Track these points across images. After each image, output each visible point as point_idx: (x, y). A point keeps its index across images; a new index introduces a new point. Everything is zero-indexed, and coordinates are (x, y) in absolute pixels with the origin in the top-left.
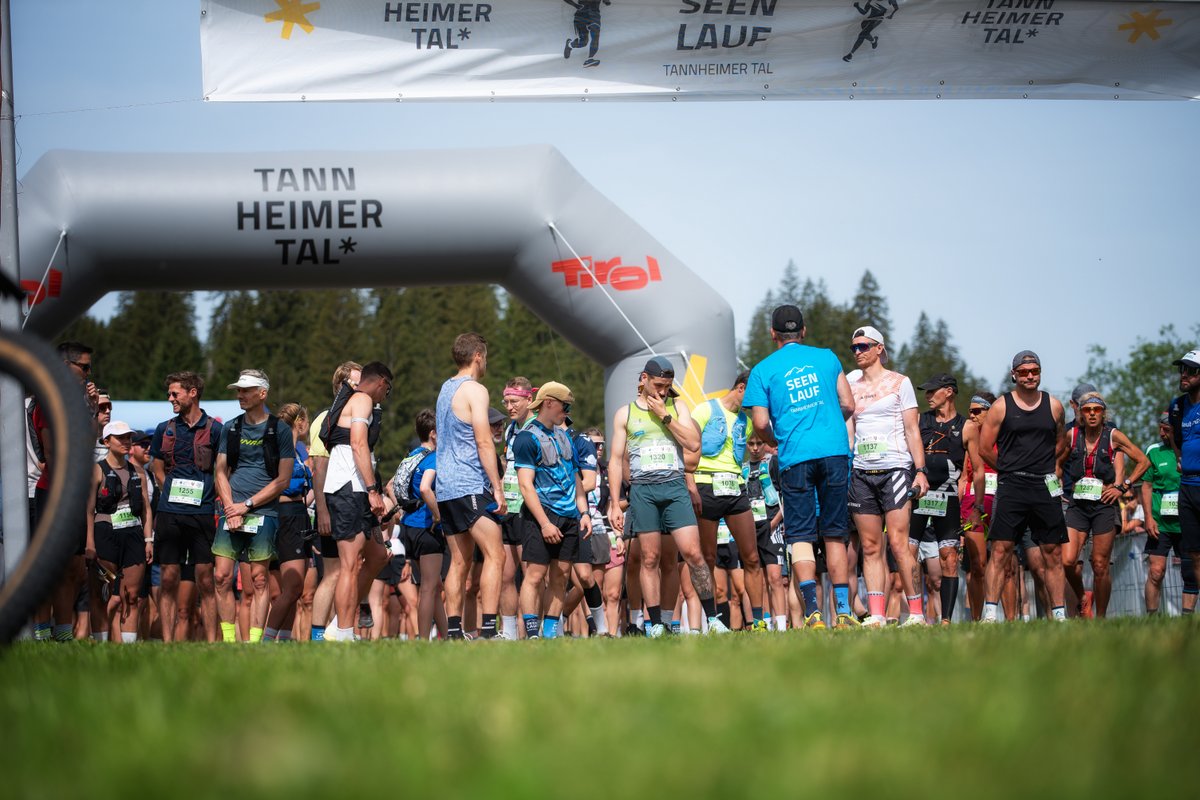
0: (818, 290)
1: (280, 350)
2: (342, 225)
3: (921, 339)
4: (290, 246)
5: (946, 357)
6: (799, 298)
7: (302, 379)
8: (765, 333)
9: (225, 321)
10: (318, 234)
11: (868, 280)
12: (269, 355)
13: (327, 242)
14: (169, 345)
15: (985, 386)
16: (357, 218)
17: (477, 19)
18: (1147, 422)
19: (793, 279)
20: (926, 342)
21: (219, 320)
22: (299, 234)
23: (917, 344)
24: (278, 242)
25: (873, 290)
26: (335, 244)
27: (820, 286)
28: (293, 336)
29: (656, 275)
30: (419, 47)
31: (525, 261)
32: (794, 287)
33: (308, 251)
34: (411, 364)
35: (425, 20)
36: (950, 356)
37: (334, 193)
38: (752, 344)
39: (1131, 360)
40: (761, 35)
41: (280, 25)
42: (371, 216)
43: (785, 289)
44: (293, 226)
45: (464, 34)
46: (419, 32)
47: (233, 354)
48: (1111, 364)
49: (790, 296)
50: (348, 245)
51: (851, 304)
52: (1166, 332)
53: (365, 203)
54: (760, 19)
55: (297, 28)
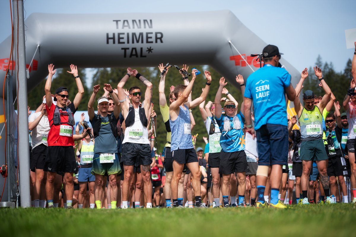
2: (147, 42)
4: (127, 51)
9: (98, 80)
10: (138, 46)
11: (349, 63)
13: (142, 49)
16: (153, 39)
19: (320, 62)
21: (96, 79)
22: (131, 46)
24: (122, 49)
26: (145, 50)
27: (331, 65)
31: (219, 56)
33: (134, 53)
37: (144, 30)
42: (159, 38)
44: (128, 42)
50: (150, 50)
51: (343, 72)
53: (156, 34)
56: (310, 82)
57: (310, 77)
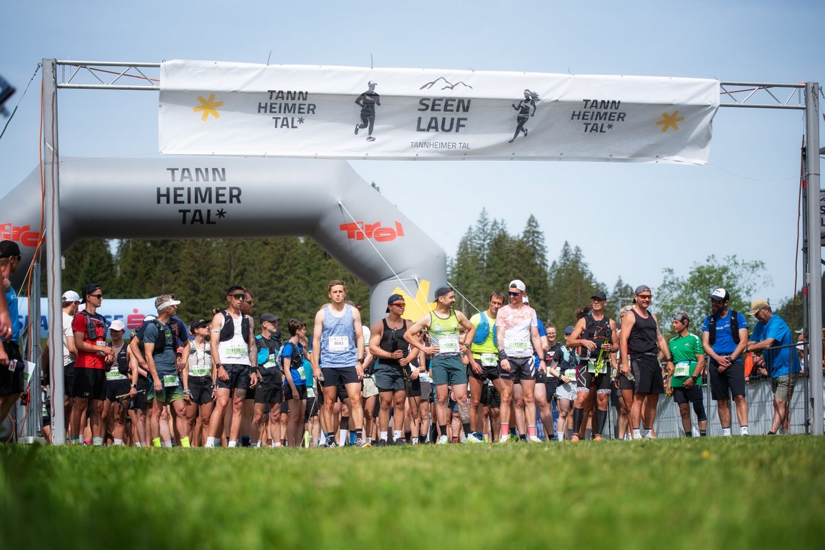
0: (501, 227)
1: (164, 260)
2: (218, 201)
3: (565, 258)
4: (187, 213)
5: (580, 270)
6: (489, 232)
7: (176, 279)
8: (467, 253)
10: (204, 207)
11: (532, 221)
12: (155, 263)
13: (209, 211)
14: (93, 256)
15: (605, 288)
16: (227, 198)
17: (308, 113)
18: (700, 313)
19: (486, 220)
20: (568, 260)
22: (193, 206)
23: (563, 261)
24: (180, 211)
25: (535, 227)
26: (214, 213)
27: (502, 224)
28: (171, 252)
29: (401, 233)
30: (276, 127)
31: (325, 224)
32: (486, 225)
33: (197, 217)
34: (245, 270)
35: (280, 112)
36: (583, 268)
37: (214, 183)
38: (458, 260)
39: (690, 276)
40: (462, 122)
41: (201, 113)
42: (235, 196)
43: (480, 226)
44: (189, 202)
45: (301, 121)
46: (276, 119)
47: (133, 263)
48: (677, 279)
49: (484, 231)
50: (221, 213)
51: (522, 235)
52: (711, 260)
53: (231, 189)
54: (461, 114)
55: (210, 115)
56: (470, 250)
57: (469, 243)
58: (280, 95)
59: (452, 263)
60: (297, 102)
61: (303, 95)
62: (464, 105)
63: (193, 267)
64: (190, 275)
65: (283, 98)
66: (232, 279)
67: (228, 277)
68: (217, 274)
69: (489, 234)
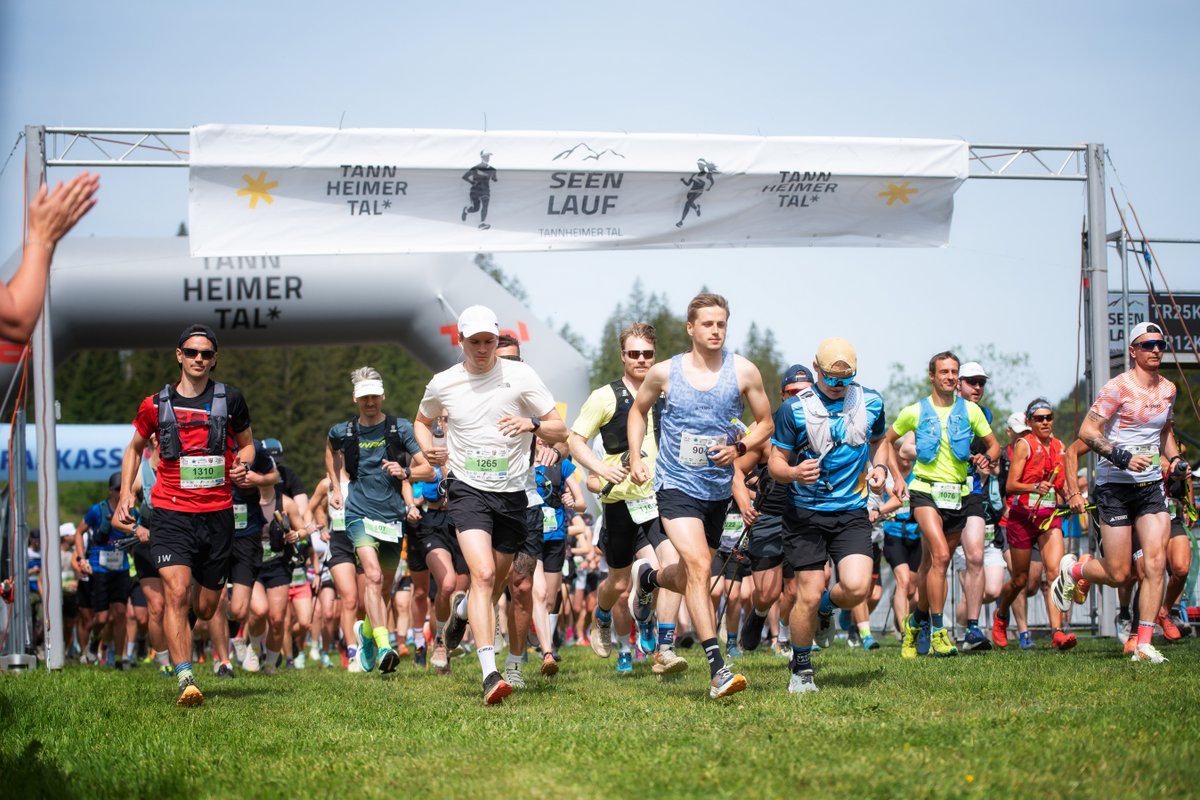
2: (269, 296)
3: (751, 345)
4: (227, 315)
5: (773, 361)
6: (645, 310)
10: (250, 304)
13: (257, 311)
16: (282, 291)
17: (397, 193)
19: (640, 293)
20: (755, 348)
22: (234, 304)
23: (748, 349)
24: (217, 311)
26: (264, 312)
27: (663, 299)
29: (525, 337)
30: (352, 213)
31: (419, 325)
32: (640, 301)
33: (241, 318)
35: (357, 193)
36: (776, 360)
37: (264, 273)
38: (604, 349)
40: (610, 202)
41: (248, 197)
42: (293, 289)
43: (633, 302)
44: (229, 297)
45: (387, 204)
46: (353, 203)
48: (909, 379)
49: (637, 307)
50: (274, 313)
53: (288, 279)
54: (610, 191)
55: (261, 200)
57: (617, 325)
58: (358, 171)
59: (594, 353)
60: (381, 180)
61: (390, 171)
62: (614, 179)
63: (233, 366)
64: (230, 375)
65: (361, 174)
66: (287, 380)
67: (282, 378)
68: (267, 375)
69: (644, 314)
